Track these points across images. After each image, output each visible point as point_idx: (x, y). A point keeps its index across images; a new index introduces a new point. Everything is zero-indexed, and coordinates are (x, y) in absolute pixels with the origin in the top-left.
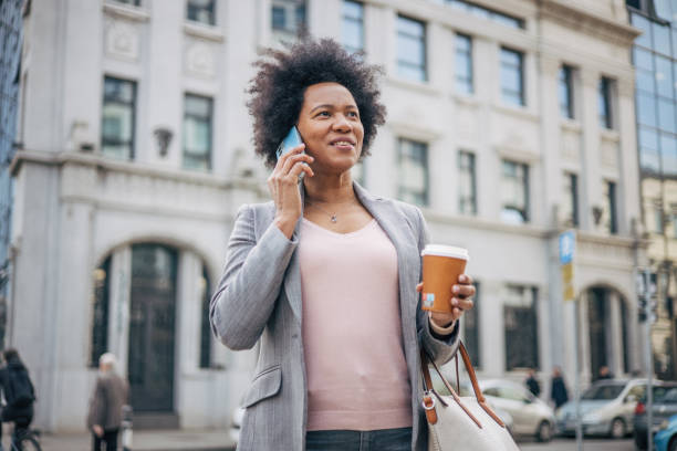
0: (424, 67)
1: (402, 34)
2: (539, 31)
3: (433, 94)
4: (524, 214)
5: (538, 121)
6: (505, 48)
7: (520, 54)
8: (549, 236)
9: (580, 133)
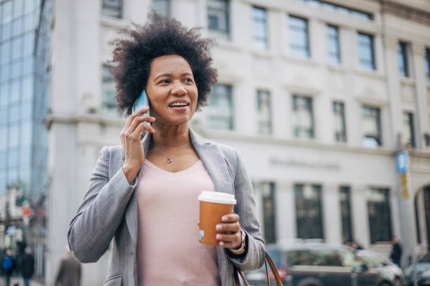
0: (308, 48)
1: (293, 28)
2: (383, 21)
3: (314, 65)
4: (379, 140)
5: (385, 79)
6: (361, 33)
7: (371, 37)
8: (395, 155)
9: (414, 86)
